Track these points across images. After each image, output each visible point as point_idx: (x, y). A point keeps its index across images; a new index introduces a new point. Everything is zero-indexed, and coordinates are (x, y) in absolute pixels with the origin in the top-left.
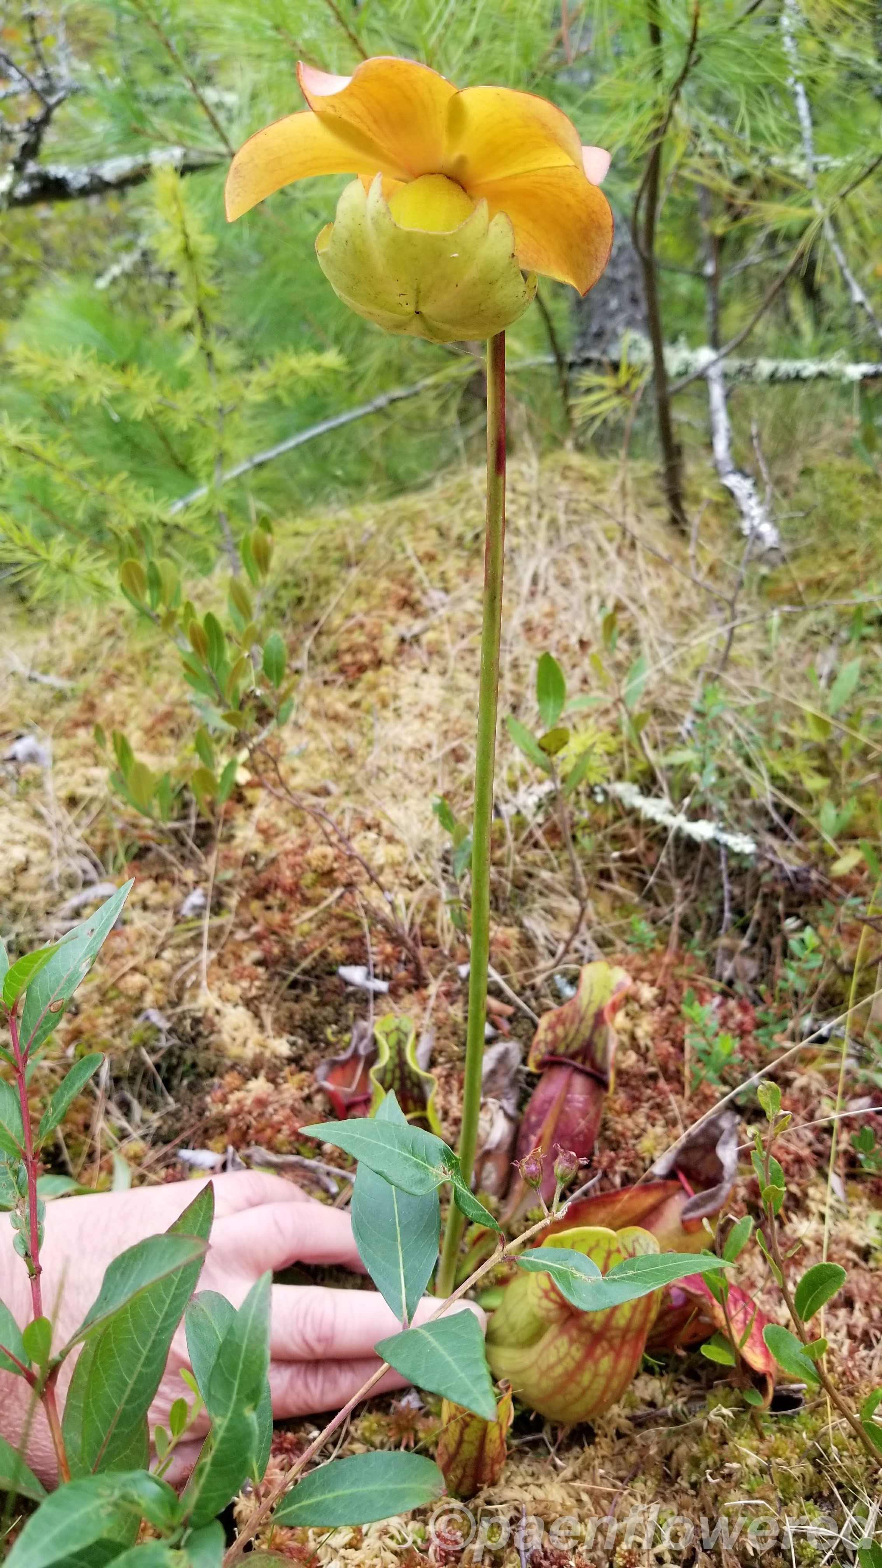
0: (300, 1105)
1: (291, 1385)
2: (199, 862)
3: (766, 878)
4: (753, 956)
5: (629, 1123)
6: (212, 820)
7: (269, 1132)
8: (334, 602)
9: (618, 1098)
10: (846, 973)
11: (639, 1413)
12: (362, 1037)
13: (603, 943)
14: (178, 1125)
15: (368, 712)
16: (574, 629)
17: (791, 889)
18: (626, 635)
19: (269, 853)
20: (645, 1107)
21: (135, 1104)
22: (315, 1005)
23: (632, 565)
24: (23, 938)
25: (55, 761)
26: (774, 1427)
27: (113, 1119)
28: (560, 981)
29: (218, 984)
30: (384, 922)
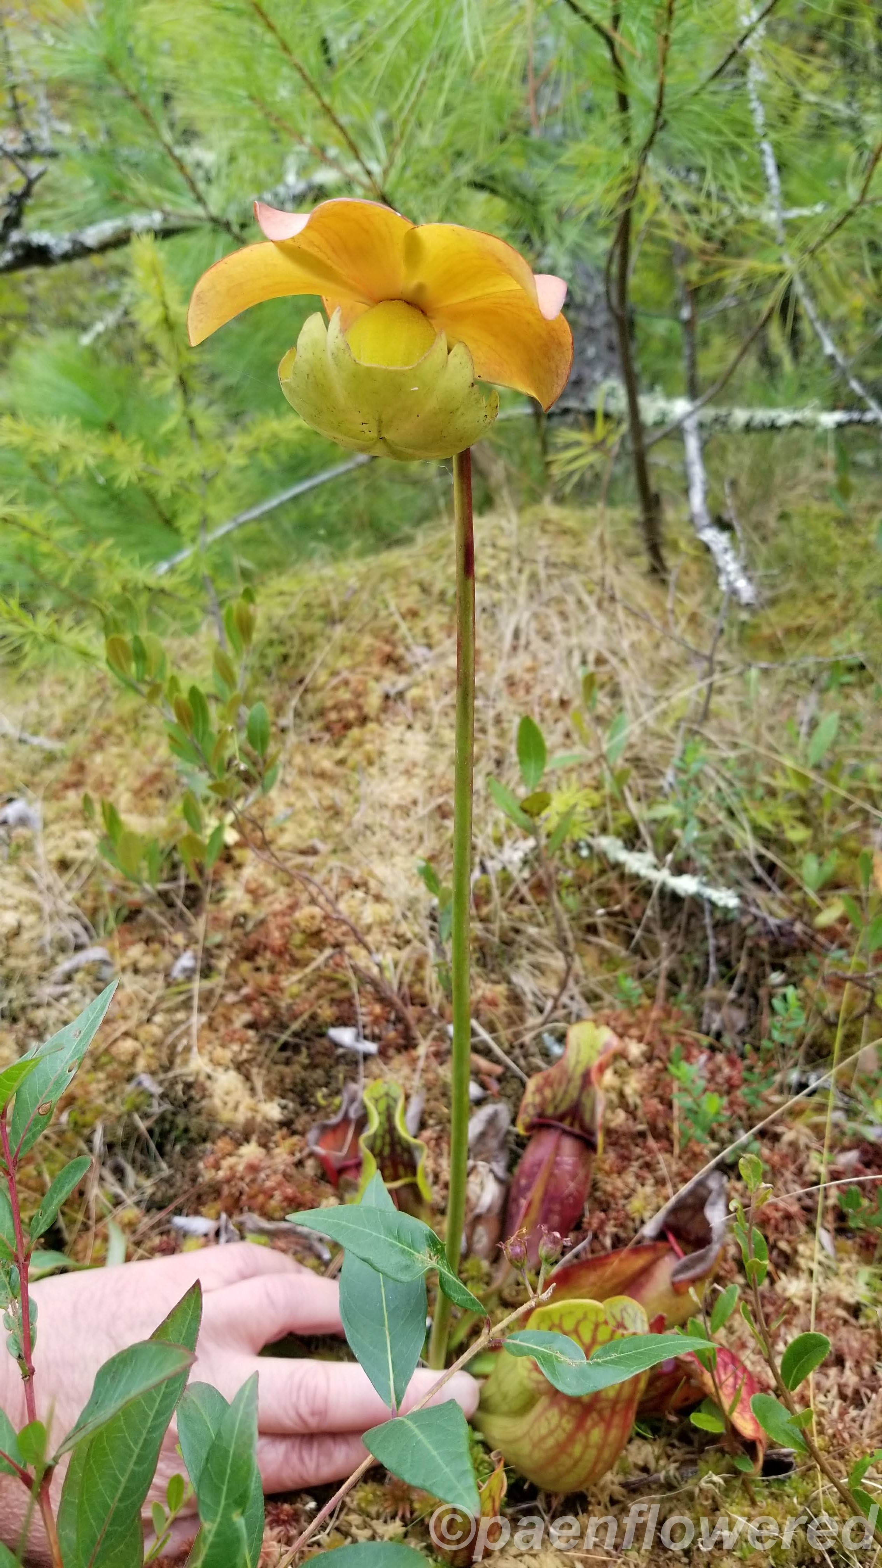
0: (292, 1170)
1: (287, 1459)
2: (189, 924)
3: (751, 931)
4: (741, 1006)
5: (619, 1183)
6: (199, 882)
7: (261, 1198)
8: (319, 660)
9: (606, 1157)
10: (831, 1025)
11: (632, 1479)
12: (352, 1100)
13: (592, 998)
14: (171, 1192)
15: (354, 769)
16: (555, 683)
17: (774, 943)
18: (608, 688)
19: (258, 914)
20: (635, 1166)
21: (129, 1170)
22: (305, 1068)
23: (613, 617)
24: (16, 1005)
25: (46, 825)
26: (766, 1492)
27: (107, 1185)
28: (548, 1040)
29: (209, 1047)
30: (373, 982)
